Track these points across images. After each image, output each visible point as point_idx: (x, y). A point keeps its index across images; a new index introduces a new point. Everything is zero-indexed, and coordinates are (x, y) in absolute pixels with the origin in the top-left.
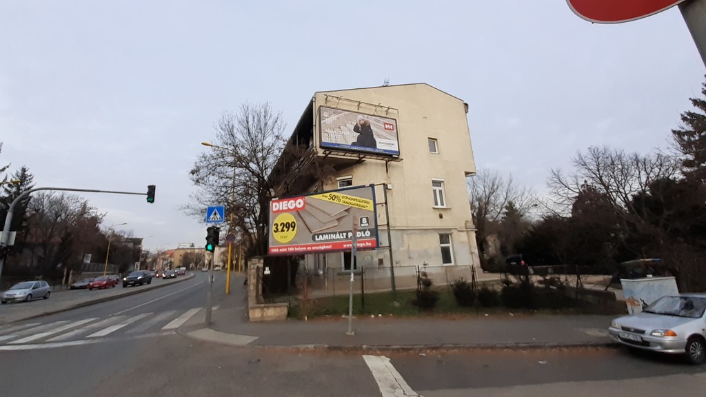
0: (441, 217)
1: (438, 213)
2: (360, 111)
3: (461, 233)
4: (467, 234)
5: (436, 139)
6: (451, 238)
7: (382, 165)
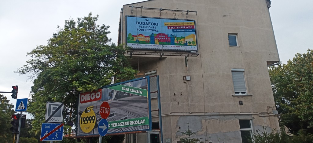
0: (241, 103)
1: (238, 100)
2: (162, 17)
3: (264, 118)
4: (269, 119)
5: (237, 34)
6: (252, 122)
7: (182, 60)
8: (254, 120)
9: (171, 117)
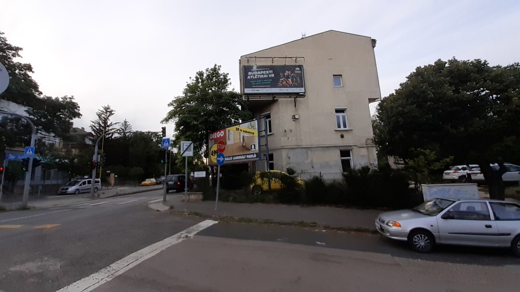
8: (353, 150)
9: (282, 150)
